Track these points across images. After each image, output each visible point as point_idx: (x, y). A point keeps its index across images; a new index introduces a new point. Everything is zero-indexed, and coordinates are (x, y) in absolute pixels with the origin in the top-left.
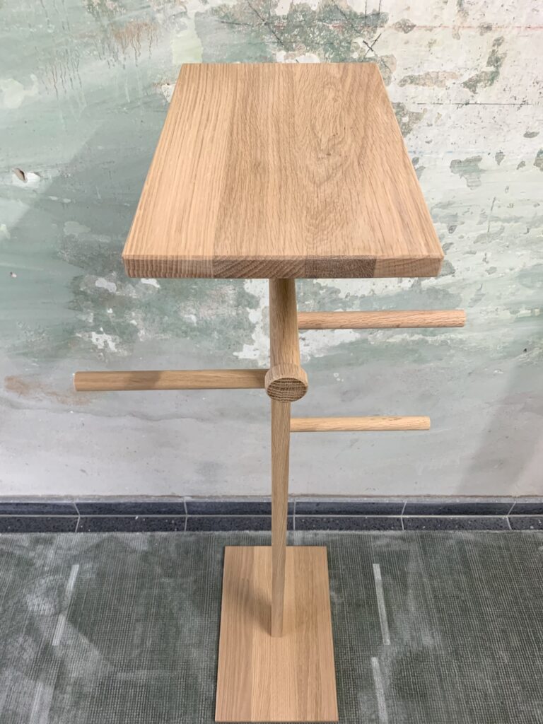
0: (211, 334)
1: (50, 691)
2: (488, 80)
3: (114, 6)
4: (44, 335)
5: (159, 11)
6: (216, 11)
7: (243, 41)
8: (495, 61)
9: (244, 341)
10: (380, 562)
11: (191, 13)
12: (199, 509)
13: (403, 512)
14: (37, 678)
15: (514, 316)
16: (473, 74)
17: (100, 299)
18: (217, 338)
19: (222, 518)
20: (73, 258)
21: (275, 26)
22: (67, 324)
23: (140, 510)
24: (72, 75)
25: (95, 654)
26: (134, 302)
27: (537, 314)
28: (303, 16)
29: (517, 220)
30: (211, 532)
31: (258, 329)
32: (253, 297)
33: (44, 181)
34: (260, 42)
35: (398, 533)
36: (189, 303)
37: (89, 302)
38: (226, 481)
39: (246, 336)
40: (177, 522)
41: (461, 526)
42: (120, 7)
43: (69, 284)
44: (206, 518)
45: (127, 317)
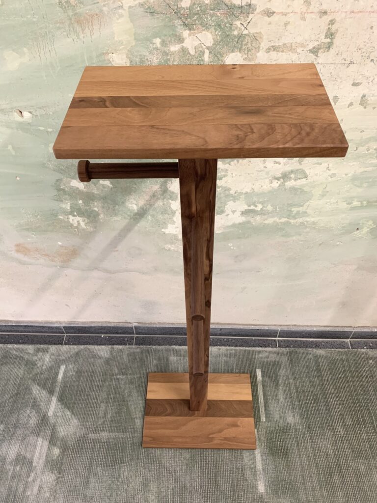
1: (46, 443)
2: (326, 48)
3: (75, 3)
4: (38, 217)
5: (104, 5)
6: (142, 5)
7: (160, 24)
8: (331, 35)
9: (168, 222)
10: (262, 368)
11: (126, 6)
12: (143, 331)
13: (278, 335)
14: (38, 435)
15: (350, 206)
16: (316, 44)
17: (74, 194)
18: (151, 219)
19: (158, 337)
20: (55, 167)
21: (181, 14)
22: (53, 210)
23: (105, 331)
24: (50, 48)
25: (75, 421)
26: (96, 196)
27: (364, 205)
28: (200, 7)
30: (151, 346)
33: (35, 117)
34: (172, 24)
35: (274, 349)
36: (132, 197)
37: (67, 196)
38: (160, 313)
39: (170, 219)
40: (129, 340)
41: (317, 346)
42: (79, 3)
43: (53, 184)
44: (148, 337)
45: (92, 205)
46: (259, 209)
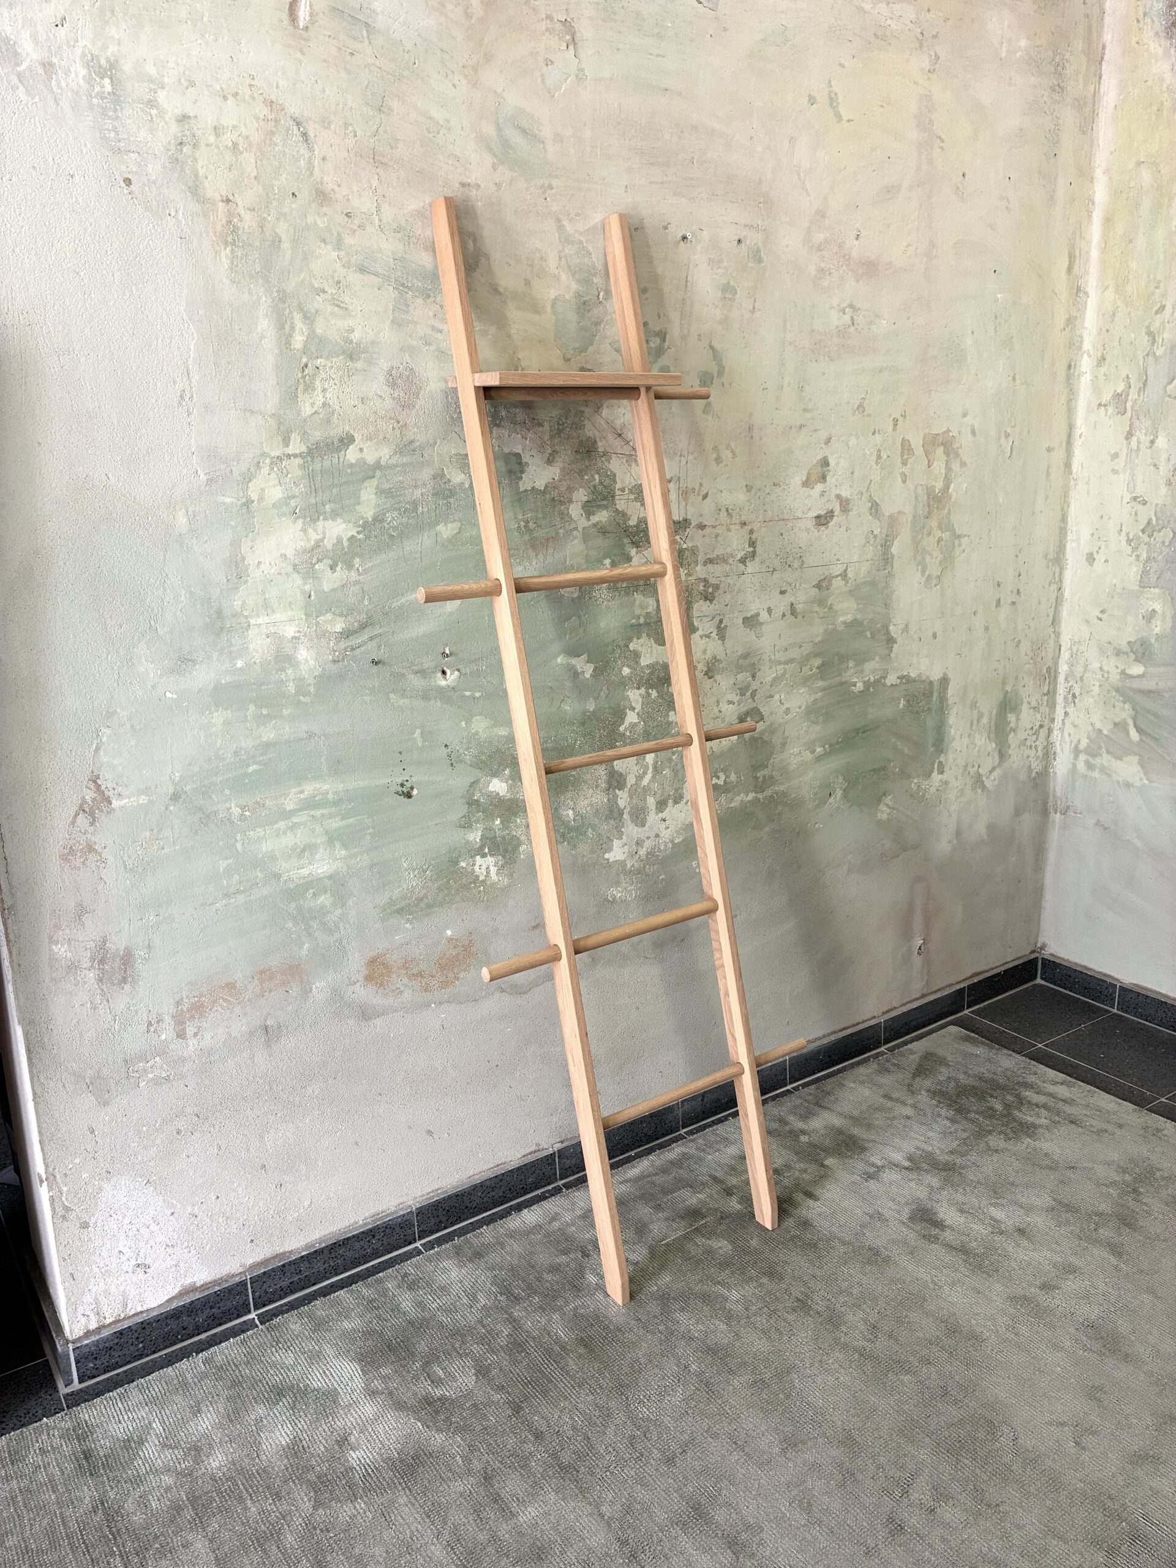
0: (585, 832)
2: (752, 557)
4: (427, 873)
5: (561, 527)
6: (595, 525)
7: (611, 544)
8: (752, 544)
9: (614, 836)
11: (580, 529)
12: (574, 1161)
15: (814, 756)
16: (743, 553)
17: (490, 808)
18: (591, 837)
20: (474, 760)
27: (828, 750)
29: (791, 661)
31: (626, 816)
32: (621, 775)
33: (461, 676)
36: (569, 795)
37: (480, 814)
40: (553, 1192)
43: (465, 792)
46: (722, 783)
